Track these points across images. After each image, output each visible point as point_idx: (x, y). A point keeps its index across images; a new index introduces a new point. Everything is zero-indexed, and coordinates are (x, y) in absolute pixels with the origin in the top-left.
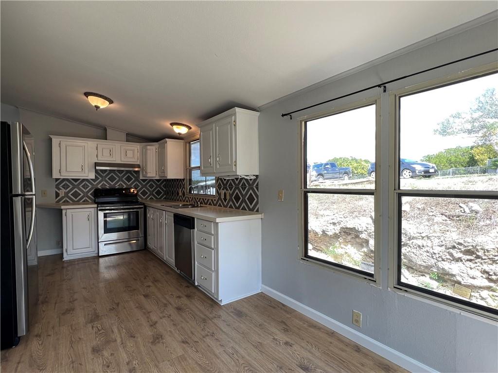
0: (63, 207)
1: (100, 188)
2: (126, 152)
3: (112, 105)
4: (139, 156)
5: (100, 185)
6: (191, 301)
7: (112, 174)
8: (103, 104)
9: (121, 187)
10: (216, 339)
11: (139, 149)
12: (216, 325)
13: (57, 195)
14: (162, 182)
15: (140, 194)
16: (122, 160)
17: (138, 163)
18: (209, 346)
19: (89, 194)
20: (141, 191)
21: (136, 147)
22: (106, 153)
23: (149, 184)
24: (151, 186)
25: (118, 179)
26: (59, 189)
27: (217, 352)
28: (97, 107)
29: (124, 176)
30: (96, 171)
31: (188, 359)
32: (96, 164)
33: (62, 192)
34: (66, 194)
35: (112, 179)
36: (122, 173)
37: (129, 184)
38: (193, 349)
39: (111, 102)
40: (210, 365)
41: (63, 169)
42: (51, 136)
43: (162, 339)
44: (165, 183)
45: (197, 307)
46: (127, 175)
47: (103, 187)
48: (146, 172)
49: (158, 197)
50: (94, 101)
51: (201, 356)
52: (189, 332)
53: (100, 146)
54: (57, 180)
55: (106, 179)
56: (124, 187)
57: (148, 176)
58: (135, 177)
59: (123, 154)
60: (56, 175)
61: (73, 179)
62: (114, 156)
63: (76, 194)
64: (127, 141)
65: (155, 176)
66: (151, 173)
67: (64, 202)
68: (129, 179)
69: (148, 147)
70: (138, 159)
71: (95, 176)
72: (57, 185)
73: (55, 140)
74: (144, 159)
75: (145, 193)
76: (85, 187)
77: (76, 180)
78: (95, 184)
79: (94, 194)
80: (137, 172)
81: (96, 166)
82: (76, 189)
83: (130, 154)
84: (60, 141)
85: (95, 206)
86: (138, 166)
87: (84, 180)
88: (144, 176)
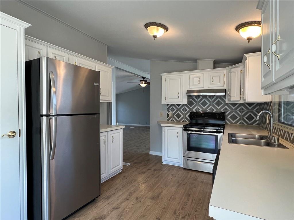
0: (162, 125)
1: (195, 111)
2: (213, 78)
4: (225, 81)
7: (204, 99)
8: (159, 32)
9: (211, 111)
11: (225, 73)
13: (168, 115)
14: (255, 107)
15: (229, 119)
16: (209, 86)
17: (224, 88)
19: (187, 116)
22: (196, 81)
24: (242, 111)
25: (209, 104)
26: (169, 111)
28: (155, 37)
29: (214, 100)
30: (189, 97)
32: (189, 92)
33: (170, 114)
34: (173, 115)
35: (204, 104)
36: (213, 98)
37: (218, 108)
39: (166, 29)
41: (167, 98)
42: (161, 74)
46: (217, 100)
47: (197, 110)
48: (230, 97)
49: (250, 123)
50: (154, 31)
53: (191, 76)
54: (168, 105)
55: (200, 104)
56: (214, 111)
57: (232, 99)
58: (225, 102)
59: (209, 81)
60: (163, 102)
61: (177, 104)
62: (202, 84)
63: (178, 116)
64: (214, 68)
65: (239, 99)
66: (235, 97)
67: (171, 121)
68: (218, 104)
69: (233, 70)
70: (224, 84)
71: (188, 101)
72: (168, 109)
73: (164, 76)
74: (229, 83)
75: (234, 117)
76: (185, 110)
77: (179, 105)
78: (191, 108)
79: (190, 116)
80: (224, 96)
81: (187, 93)
82: (178, 112)
83: (216, 80)
84: (166, 77)
85: (182, 126)
86: (225, 91)
87: (184, 105)
88: (229, 100)
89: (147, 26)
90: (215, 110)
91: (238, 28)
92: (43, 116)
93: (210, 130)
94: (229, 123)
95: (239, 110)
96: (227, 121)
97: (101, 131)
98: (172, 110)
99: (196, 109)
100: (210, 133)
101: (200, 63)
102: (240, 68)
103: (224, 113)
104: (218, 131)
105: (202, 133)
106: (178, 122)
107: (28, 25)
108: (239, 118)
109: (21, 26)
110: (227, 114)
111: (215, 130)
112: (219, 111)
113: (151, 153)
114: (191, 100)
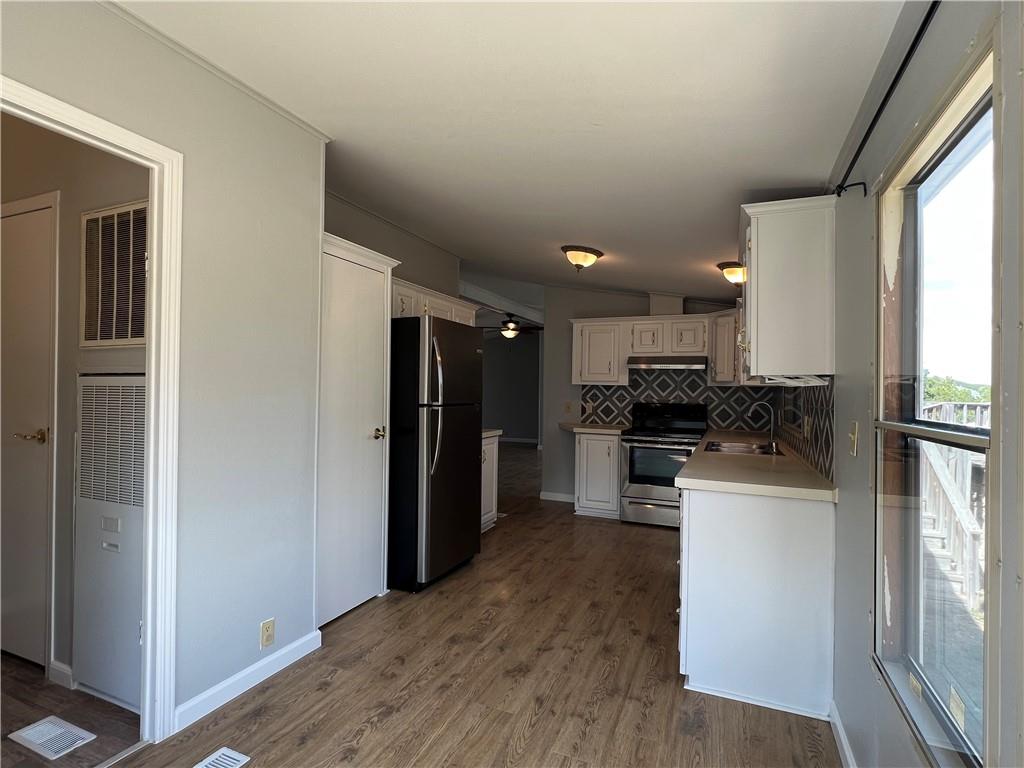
0: (576, 430)
1: (643, 401)
2: (682, 333)
3: (602, 258)
4: (706, 340)
5: (643, 396)
6: (643, 648)
7: (664, 377)
8: (587, 260)
9: (677, 402)
10: (584, 733)
11: (706, 325)
12: (620, 712)
13: (584, 410)
14: (766, 394)
15: (716, 418)
16: (673, 350)
17: (705, 354)
18: (558, 733)
19: (626, 412)
20: (717, 411)
21: (701, 322)
22: (647, 338)
23: (735, 397)
24: (740, 402)
25: (673, 386)
26: (586, 402)
27: (555, 750)
28: (579, 267)
29: (685, 380)
30: (632, 372)
31: (508, 725)
32: (632, 360)
33: (589, 407)
34: (595, 409)
35: (664, 386)
36: (681, 374)
37: (693, 395)
38: (534, 719)
39: (599, 254)
40: (517, 757)
41: (585, 372)
42: (572, 321)
43: (524, 676)
44: (771, 395)
45: (637, 665)
46: (691, 379)
47: (649, 400)
48: (716, 373)
49: (756, 426)
50: (579, 259)
51: (527, 735)
52: (567, 691)
53: (637, 328)
54: (584, 387)
55: (654, 385)
56: (684, 402)
57: (718, 379)
58: (705, 382)
59: (675, 339)
60: (576, 380)
61: (604, 386)
62: (660, 343)
63: (607, 411)
64: (684, 313)
65: (732, 379)
66: (723, 374)
67: (591, 422)
68: (693, 386)
69: (720, 320)
70: (704, 346)
71: (630, 380)
72: (584, 395)
73: (577, 326)
74: (714, 346)
75: (724, 416)
76: (621, 399)
77: (608, 388)
78: (635, 394)
79: (633, 412)
80: (705, 371)
81: (629, 363)
82: (608, 403)
83: (688, 337)
84: (583, 326)
85: (619, 432)
86: (704, 360)
87: (620, 387)
88: (714, 380)
89: (566, 249)
90: (686, 400)
91: (722, 266)
92: (423, 406)
93: (676, 440)
94: (715, 427)
95: (735, 401)
96: (709, 422)
97: (484, 435)
98: (594, 398)
99: (647, 396)
100: (676, 447)
101: (654, 300)
102: (733, 319)
103: (706, 406)
104: (692, 441)
105: (660, 446)
106: (607, 425)
107: (396, 263)
108: (734, 416)
109: (387, 264)
110: (710, 408)
111: (686, 440)
112: (694, 402)
113: (545, 496)
114: (635, 376)
